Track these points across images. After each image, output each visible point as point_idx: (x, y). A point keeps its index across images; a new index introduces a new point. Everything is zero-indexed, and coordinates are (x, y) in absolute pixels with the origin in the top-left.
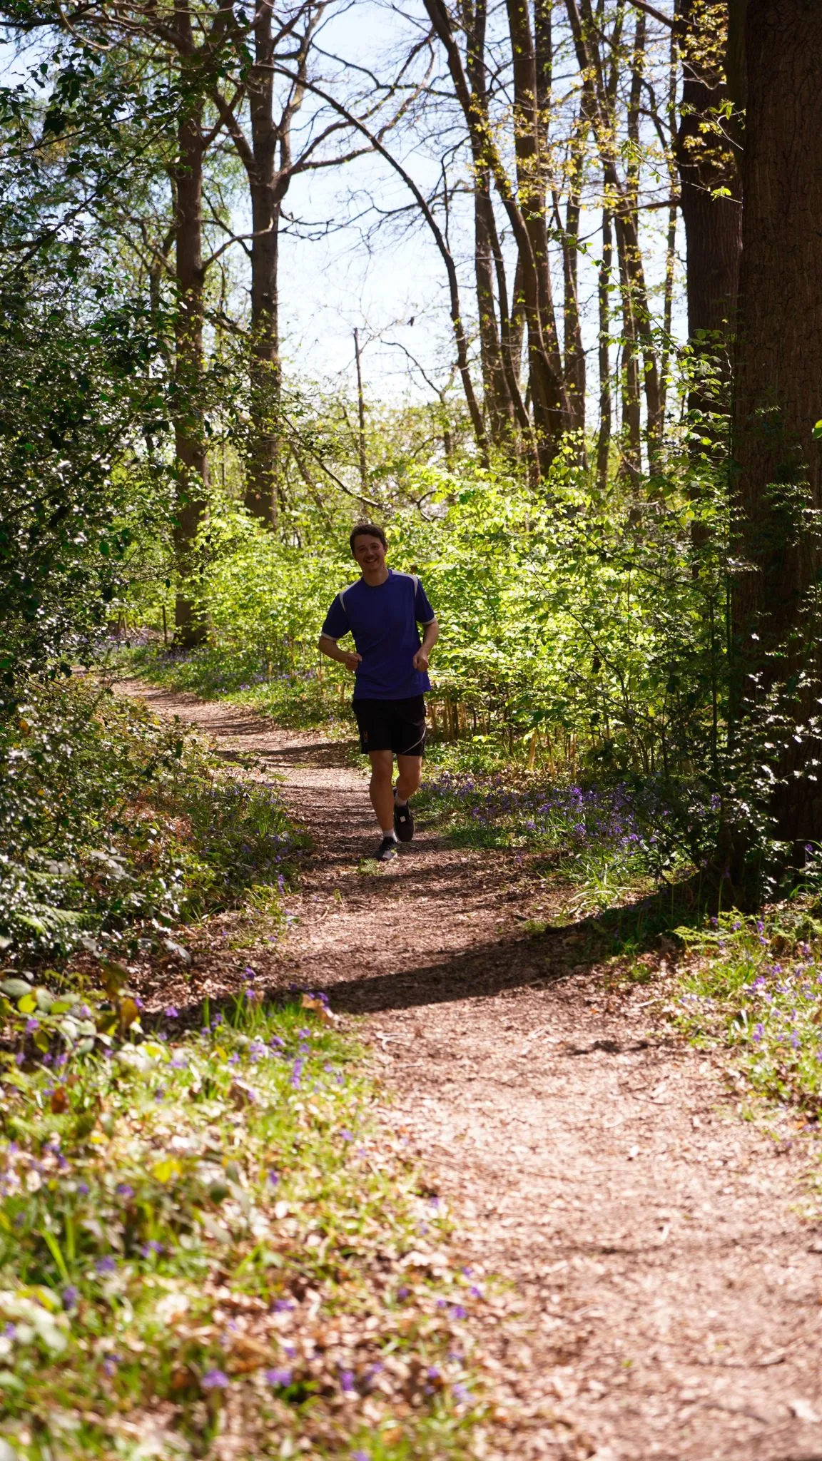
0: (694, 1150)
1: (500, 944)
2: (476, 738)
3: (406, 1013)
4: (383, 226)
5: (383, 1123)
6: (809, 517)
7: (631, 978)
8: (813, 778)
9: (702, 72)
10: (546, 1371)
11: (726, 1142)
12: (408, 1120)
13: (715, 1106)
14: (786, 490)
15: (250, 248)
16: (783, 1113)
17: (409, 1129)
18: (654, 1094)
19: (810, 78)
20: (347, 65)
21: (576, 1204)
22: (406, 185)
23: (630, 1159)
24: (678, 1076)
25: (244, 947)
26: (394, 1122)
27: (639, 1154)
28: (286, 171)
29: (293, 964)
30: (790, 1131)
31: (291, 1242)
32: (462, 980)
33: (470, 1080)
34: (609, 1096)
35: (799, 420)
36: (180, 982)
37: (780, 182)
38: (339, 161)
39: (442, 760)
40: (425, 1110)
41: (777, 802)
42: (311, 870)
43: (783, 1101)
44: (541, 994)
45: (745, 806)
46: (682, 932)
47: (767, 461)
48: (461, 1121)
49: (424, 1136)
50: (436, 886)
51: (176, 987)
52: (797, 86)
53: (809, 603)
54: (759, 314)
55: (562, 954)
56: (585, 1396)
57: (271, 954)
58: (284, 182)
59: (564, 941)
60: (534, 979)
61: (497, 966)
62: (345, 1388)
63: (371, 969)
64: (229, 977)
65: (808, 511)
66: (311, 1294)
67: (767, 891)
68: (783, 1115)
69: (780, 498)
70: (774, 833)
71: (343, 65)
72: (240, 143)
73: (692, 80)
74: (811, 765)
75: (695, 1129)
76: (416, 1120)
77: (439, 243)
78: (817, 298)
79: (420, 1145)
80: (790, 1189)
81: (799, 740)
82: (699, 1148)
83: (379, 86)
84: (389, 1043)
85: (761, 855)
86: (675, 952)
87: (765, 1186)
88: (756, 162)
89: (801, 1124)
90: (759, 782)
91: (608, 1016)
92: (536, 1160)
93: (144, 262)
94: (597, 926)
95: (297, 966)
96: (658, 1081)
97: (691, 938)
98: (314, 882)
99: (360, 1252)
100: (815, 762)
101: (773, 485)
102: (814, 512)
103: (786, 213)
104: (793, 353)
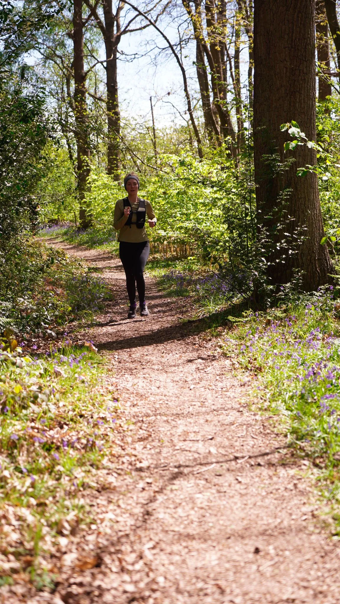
0: (213, 386)
1: (171, 327)
2: (189, 258)
3: (128, 350)
4: (161, 54)
6: (279, 166)
7: (212, 336)
8: (283, 262)
10: (134, 443)
11: (225, 383)
13: (226, 373)
14: (270, 157)
15: (105, 66)
16: (248, 374)
18: (206, 370)
19: (276, 3)
21: (166, 402)
23: (190, 389)
24: (217, 365)
25: (78, 332)
26: (112, 381)
27: (194, 387)
28: (119, 34)
30: (248, 379)
31: (63, 413)
32: (153, 339)
33: (143, 368)
34: (191, 371)
37: (266, 43)
38: (140, 29)
39: (176, 267)
40: (124, 378)
41: (269, 271)
42: (110, 306)
43: (249, 370)
44: (180, 342)
45: (256, 273)
46: (230, 318)
48: (136, 381)
49: (121, 385)
50: (156, 310)
51: (49, 345)
52: (271, 6)
53: (280, 198)
54: (260, 92)
55: (191, 329)
56: (145, 449)
57: (87, 334)
58: (118, 39)
59: (194, 325)
60: (178, 337)
61: (167, 334)
62: (64, 446)
63: (121, 337)
65: (278, 164)
66: (65, 426)
67: (268, 304)
69: (268, 160)
70: (269, 283)
72: (100, 23)
74: (282, 257)
75: (216, 380)
76: (120, 381)
77: (178, 61)
78: (281, 86)
79: (119, 388)
80: (240, 395)
81: (279, 248)
82: (215, 385)
84: (118, 358)
85: (264, 290)
86: (230, 326)
87: (232, 395)
88: (257, 35)
89: (253, 377)
90: (261, 264)
91: (200, 348)
92: (158, 391)
93: (64, 73)
94: (206, 319)
95: (95, 337)
97: (234, 320)
98: (110, 310)
99: (86, 416)
100: (284, 256)
101: (264, 155)
102: (281, 164)
103: (269, 54)
104: (273, 106)
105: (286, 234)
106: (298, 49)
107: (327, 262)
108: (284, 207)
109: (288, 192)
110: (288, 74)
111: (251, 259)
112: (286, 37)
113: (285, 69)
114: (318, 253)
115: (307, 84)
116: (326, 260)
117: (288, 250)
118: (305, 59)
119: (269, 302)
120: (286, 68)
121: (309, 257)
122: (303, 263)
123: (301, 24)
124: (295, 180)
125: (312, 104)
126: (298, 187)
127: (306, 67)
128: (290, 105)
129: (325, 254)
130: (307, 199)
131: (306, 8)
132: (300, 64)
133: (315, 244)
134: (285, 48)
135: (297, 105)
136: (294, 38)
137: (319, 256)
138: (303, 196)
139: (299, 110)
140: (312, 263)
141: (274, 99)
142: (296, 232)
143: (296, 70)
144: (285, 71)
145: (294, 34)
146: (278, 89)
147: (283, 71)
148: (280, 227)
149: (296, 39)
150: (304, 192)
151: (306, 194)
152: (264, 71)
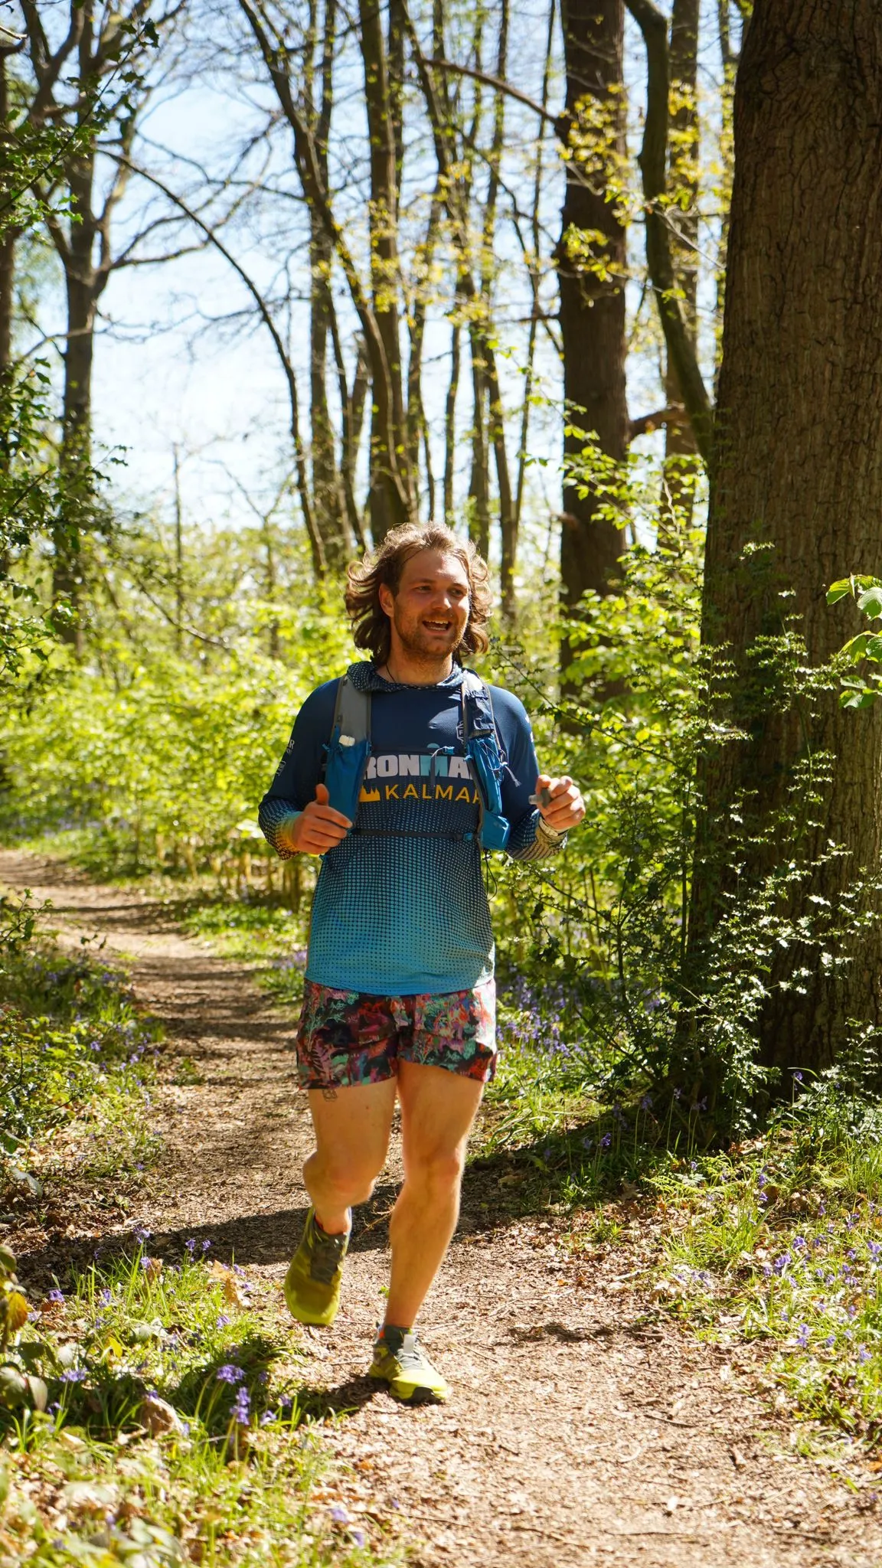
0: (748, 1501)
4: (208, 333)
5: (338, 1454)
6: (801, 677)
7: (597, 1236)
8: (802, 990)
9: (586, 175)
11: (785, 1491)
12: (366, 1449)
13: (757, 1433)
14: (779, 644)
15: (64, 349)
16: (853, 1448)
17: (370, 1462)
18: (672, 1412)
19: (812, 156)
20: (175, 156)
22: (245, 285)
23: (669, 1514)
24: (695, 1385)
25: (104, 1176)
26: (349, 1451)
27: (680, 1506)
28: (105, 267)
29: (170, 1202)
30: (866, 1474)
34: (615, 1412)
35: (788, 561)
36: (31, 1225)
37: (773, 279)
38: (163, 259)
40: (383, 1431)
41: (760, 1018)
43: (848, 1430)
44: (487, 1254)
46: (657, 1181)
47: (748, 608)
51: (28, 1231)
52: (796, 166)
53: (801, 781)
54: (742, 434)
55: (501, 1197)
57: (139, 1186)
58: (102, 278)
59: (501, 1181)
60: (472, 1233)
64: (92, 1218)
65: (802, 669)
67: (742, 1126)
68: (850, 1450)
69: (768, 654)
70: (755, 1057)
71: (168, 157)
72: (56, 233)
73: (575, 182)
74: (799, 975)
75: (738, 1467)
76: (379, 1446)
77: (280, 351)
78: (814, 419)
81: (784, 944)
82: (754, 1498)
83: (209, 181)
86: (643, 1202)
88: (744, 253)
89: (878, 1465)
90: (745, 995)
91: (581, 1292)
94: (539, 1163)
96: (671, 1390)
97: (669, 1188)
100: (805, 972)
101: (761, 638)
102: (809, 671)
103: (779, 316)
104: (783, 482)
105: (815, 899)
108: (813, 811)
109: (822, 761)
110: (837, 383)
111: (715, 978)
112: (839, 264)
113: (829, 367)
117: (817, 950)
119: (749, 1118)
120: (833, 364)
122: (847, 994)
124: (836, 724)
126: (845, 747)
128: (838, 483)
130: (870, 788)
134: (833, 301)
135: (860, 485)
136: (863, 271)
138: (858, 778)
139: (864, 501)
141: (786, 461)
142: (850, 896)
143: (862, 372)
144: (827, 375)
145: (864, 260)
146: (802, 431)
147: (823, 374)
148: (796, 876)
149: (868, 276)
150: (863, 766)
151: (868, 773)
152: (758, 370)
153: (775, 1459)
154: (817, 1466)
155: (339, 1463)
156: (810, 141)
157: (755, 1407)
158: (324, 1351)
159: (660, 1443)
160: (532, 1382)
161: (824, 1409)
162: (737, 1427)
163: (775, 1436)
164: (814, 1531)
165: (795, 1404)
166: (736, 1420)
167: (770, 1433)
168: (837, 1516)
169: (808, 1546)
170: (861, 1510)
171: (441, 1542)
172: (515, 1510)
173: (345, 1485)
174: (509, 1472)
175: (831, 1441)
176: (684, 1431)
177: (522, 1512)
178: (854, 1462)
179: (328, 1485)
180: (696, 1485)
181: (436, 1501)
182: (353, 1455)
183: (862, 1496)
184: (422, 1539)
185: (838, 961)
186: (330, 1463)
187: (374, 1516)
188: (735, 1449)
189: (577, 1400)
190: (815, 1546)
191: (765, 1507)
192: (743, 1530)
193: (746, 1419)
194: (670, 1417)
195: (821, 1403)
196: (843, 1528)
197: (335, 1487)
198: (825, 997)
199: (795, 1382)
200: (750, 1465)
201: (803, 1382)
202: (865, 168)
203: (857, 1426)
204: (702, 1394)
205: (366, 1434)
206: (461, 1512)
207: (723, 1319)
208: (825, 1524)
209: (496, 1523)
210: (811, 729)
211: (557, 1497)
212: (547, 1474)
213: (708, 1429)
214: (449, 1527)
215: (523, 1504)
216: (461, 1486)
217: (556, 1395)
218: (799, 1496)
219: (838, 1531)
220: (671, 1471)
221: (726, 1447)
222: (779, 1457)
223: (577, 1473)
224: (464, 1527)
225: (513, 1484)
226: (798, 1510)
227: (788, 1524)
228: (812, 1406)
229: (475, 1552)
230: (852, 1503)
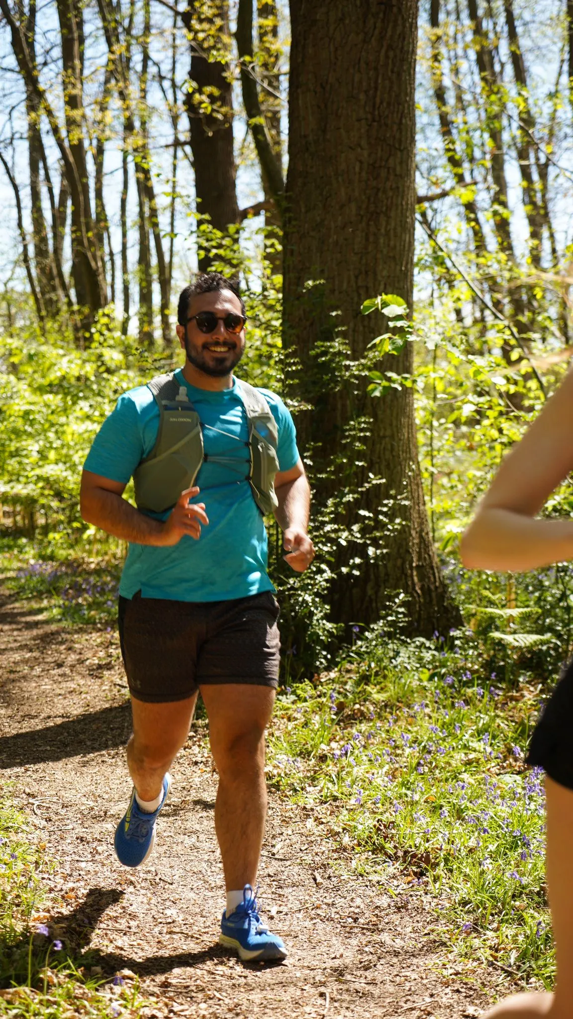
0: (324, 906)
1: (110, 709)
2: (51, 535)
5: (51, 890)
6: (348, 368)
8: (356, 573)
9: (203, 49)
11: (348, 898)
13: (330, 862)
14: (331, 347)
16: (393, 868)
17: (72, 894)
18: (275, 850)
19: (341, 25)
23: (272, 918)
24: (290, 832)
26: (59, 888)
27: (279, 912)
30: (402, 884)
35: (337, 292)
37: (319, 107)
40: (81, 872)
41: (330, 593)
43: (390, 857)
45: (307, 597)
47: (312, 324)
52: (331, 31)
54: (303, 210)
61: (112, 729)
65: (348, 363)
67: (321, 663)
68: (391, 870)
69: (325, 353)
70: (328, 618)
73: (197, 55)
74: (354, 563)
75: (318, 884)
77: (8, 173)
78: (350, 199)
80: (420, 946)
81: (344, 543)
82: (328, 905)
84: (39, 807)
87: (399, 943)
88: (299, 91)
89: (410, 878)
90: (318, 577)
96: (274, 837)
100: (358, 561)
101: (319, 343)
102: (352, 363)
103: (324, 131)
104: (331, 240)
105: (363, 512)
106: (386, 125)
107: (434, 574)
108: (360, 456)
109: (365, 422)
110: (364, 174)
112: (362, 96)
113: (358, 164)
114: (417, 552)
115: (403, 199)
116: (432, 568)
117: (365, 546)
118: (400, 145)
119: (325, 657)
120: (361, 162)
121: (399, 562)
122: (387, 574)
123: (392, 72)
125: (410, 242)
126: (379, 413)
127: (401, 163)
128: (367, 240)
129: (429, 555)
130: (396, 439)
131: (404, 39)
132: (390, 155)
133: (411, 535)
134: (359, 120)
135: (382, 241)
136: (378, 100)
137: (419, 559)
138: (388, 433)
139: (385, 251)
140: (406, 575)
141: (333, 225)
142: (385, 509)
143: (380, 167)
144: (357, 169)
145: (379, 93)
146: (342, 207)
147: (354, 168)
148: (350, 498)
149: (381, 103)
150: (391, 425)
151: (395, 430)
152: (312, 167)
153: (342, 878)
154: (370, 881)
155: (52, 895)
156: (340, 15)
157: (330, 845)
158: (44, 823)
159: (267, 871)
160: (182, 836)
161: (374, 844)
162: (317, 859)
163: (342, 863)
164: (368, 924)
165: (356, 842)
166: (317, 854)
167: (339, 861)
168: (382, 914)
169: (364, 934)
170: (399, 908)
171: (119, 943)
172: (170, 920)
173: (56, 910)
174: (165, 896)
175: (379, 864)
176: (282, 863)
177: (173, 922)
178: (394, 877)
179: (44, 910)
180: (290, 897)
181: (117, 917)
182: (61, 890)
183: (399, 899)
184: (106, 943)
185: (378, 552)
186: (45, 896)
187: (74, 929)
188: (316, 873)
189: (212, 846)
190: (368, 933)
191: (336, 910)
192: (320, 926)
193: (323, 853)
194: (273, 854)
195: (373, 840)
196: (386, 921)
197: (49, 911)
198: (372, 577)
199: (355, 827)
200: (326, 883)
201: (360, 827)
202: (377, 32)
203: (395, 854)
204: (295, 839)
205: (71, 875)
206: (133, 923)
207: (308, 789)
208: (375, 919)
209: (157, 929)
210: (356, 402)
211: (198, 910)
212: (192, 895)
213: (298, 861)
214: (125, 934)
215: (175, 916)
216: (134, 906)
217: (198, 844)
218: (358, 901)
219: (383, 923)
220: (273, 890)
221: (310, 872)
222: (345, 877)
223: (211, 894)
224: (135, 933)
225: (168, 903)
226: (357, 911)
227: (350, 920)
228: (367, 842)
229: (142, 949)
230: (392, 904)
